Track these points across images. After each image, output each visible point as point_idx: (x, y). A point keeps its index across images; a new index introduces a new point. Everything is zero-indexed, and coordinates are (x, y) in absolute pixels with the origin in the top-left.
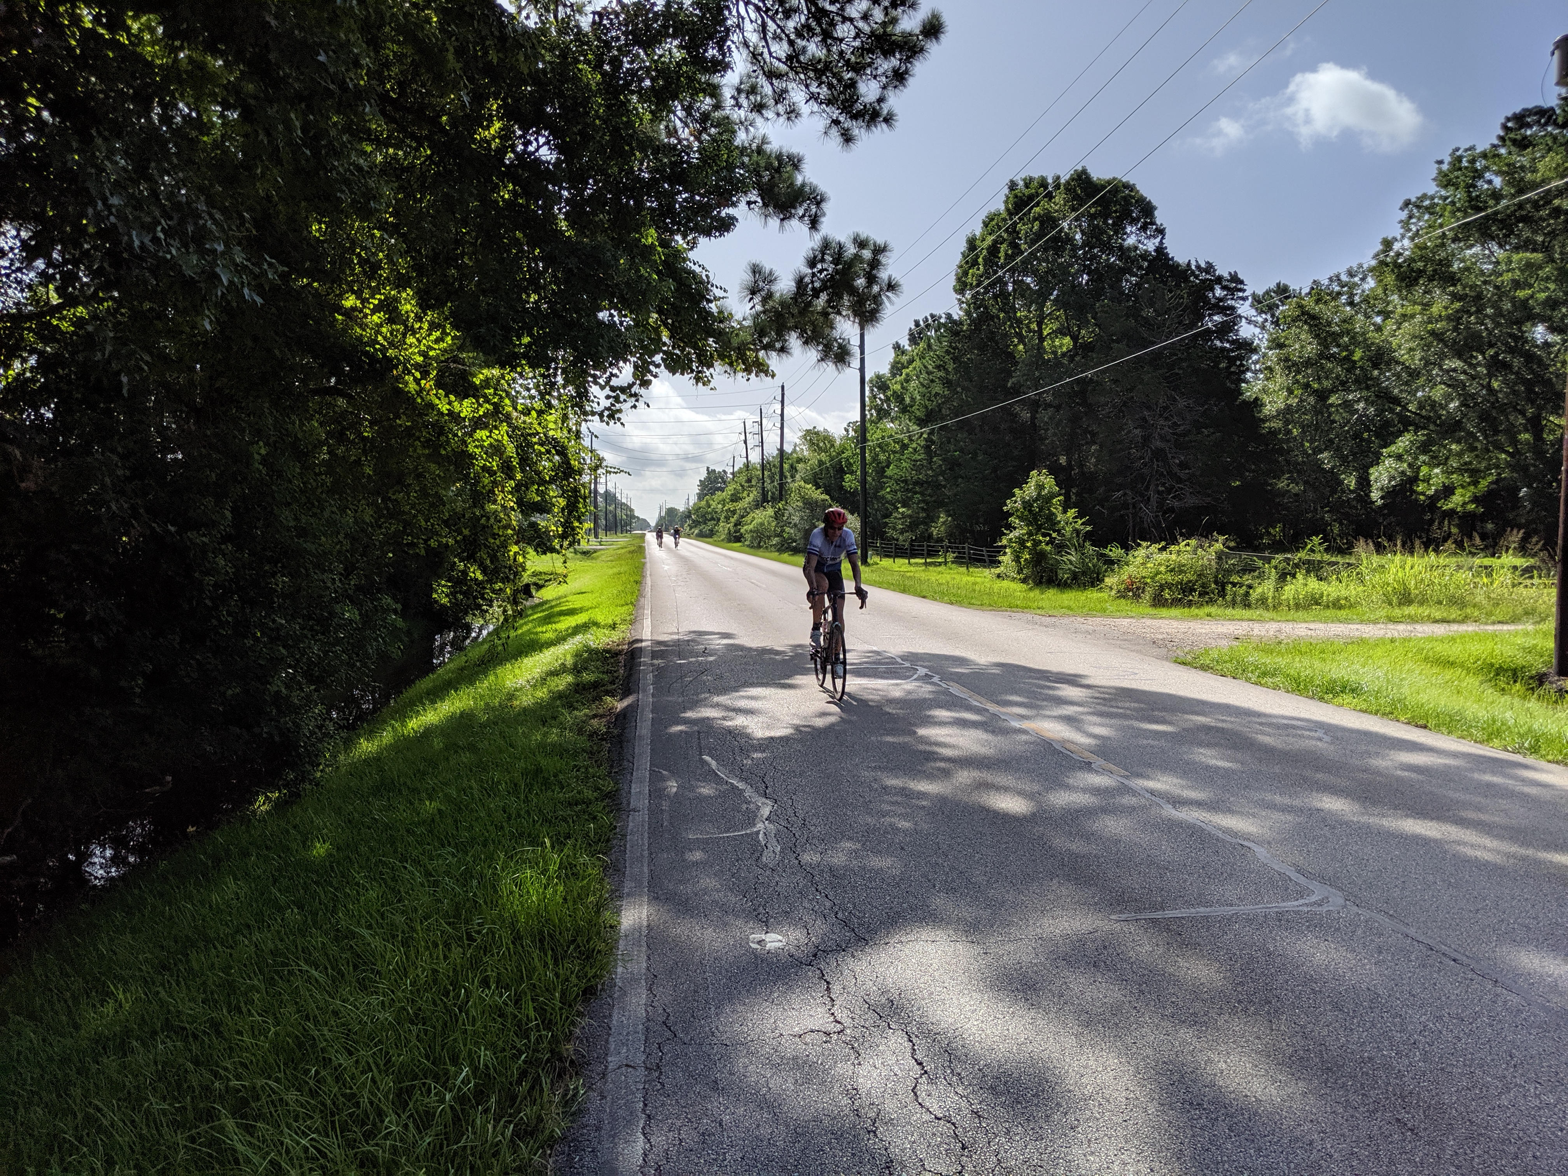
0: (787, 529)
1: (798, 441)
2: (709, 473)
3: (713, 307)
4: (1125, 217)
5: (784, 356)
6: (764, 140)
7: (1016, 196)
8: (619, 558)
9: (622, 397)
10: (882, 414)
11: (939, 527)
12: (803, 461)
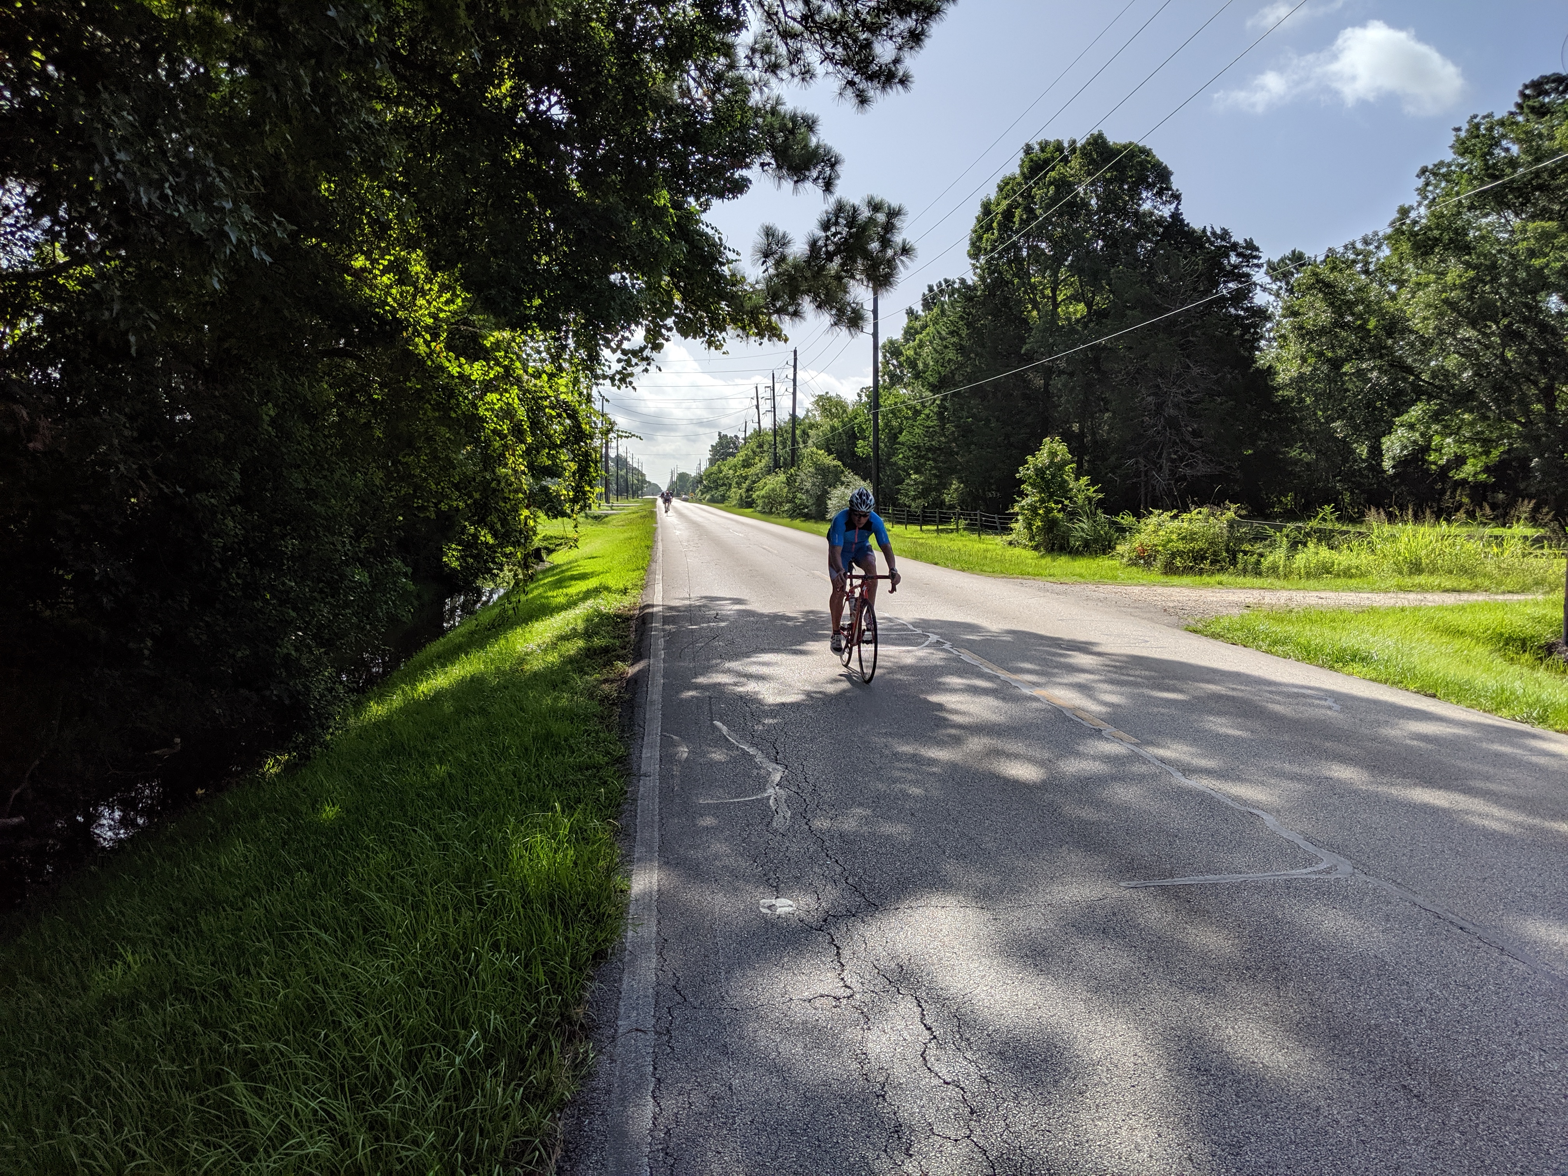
0: (799, 495)
1: (811, 407)
2: (720, 438)
3: (726, 270)
4: (1141, 182)
5: (797, 320)
6: (778, 101)
7: (1031, 160)
8: (631, 522)
9: (634, 361)
10: (896, 379)
11: (950, 494)
12: (815, 426)
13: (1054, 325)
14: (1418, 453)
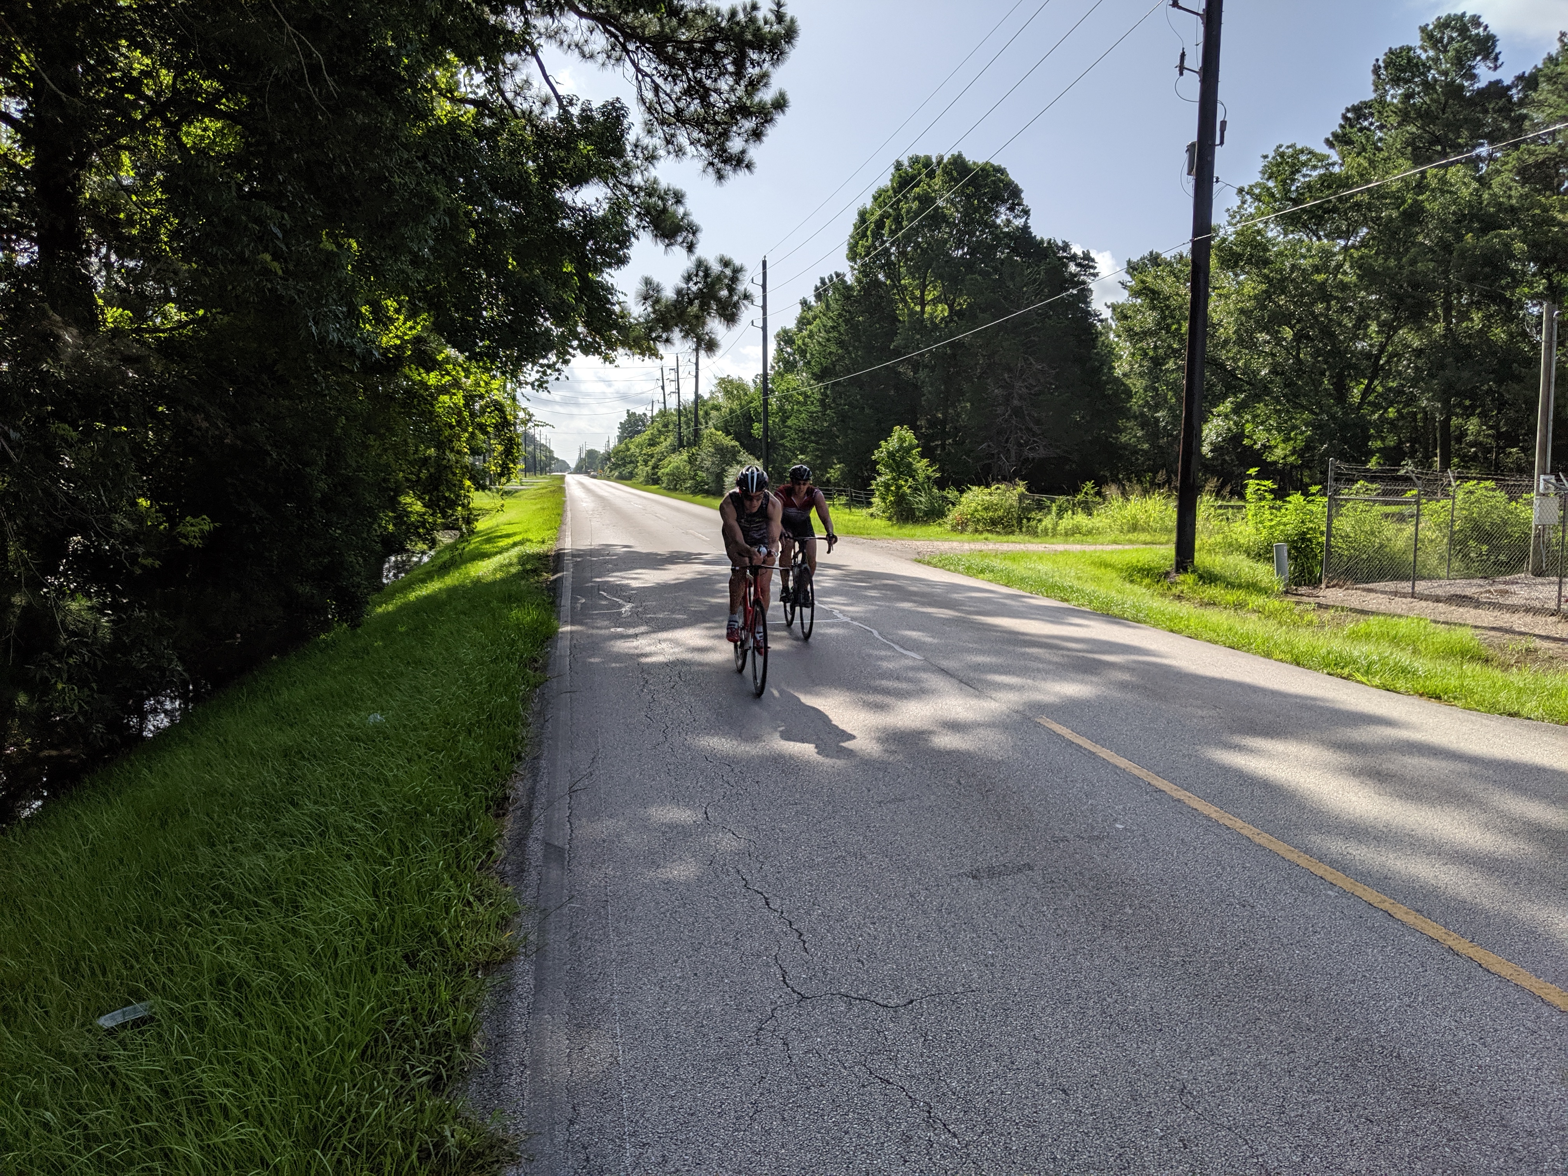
0: (700, 473)
1: (713, 388)
2: (629, 416)
4: (996, 198)
7: (900, 176)
10: (789, 366)
11: (834, 473)
12: (717, 408)
13: (918, 323)
14: (1231, 439)
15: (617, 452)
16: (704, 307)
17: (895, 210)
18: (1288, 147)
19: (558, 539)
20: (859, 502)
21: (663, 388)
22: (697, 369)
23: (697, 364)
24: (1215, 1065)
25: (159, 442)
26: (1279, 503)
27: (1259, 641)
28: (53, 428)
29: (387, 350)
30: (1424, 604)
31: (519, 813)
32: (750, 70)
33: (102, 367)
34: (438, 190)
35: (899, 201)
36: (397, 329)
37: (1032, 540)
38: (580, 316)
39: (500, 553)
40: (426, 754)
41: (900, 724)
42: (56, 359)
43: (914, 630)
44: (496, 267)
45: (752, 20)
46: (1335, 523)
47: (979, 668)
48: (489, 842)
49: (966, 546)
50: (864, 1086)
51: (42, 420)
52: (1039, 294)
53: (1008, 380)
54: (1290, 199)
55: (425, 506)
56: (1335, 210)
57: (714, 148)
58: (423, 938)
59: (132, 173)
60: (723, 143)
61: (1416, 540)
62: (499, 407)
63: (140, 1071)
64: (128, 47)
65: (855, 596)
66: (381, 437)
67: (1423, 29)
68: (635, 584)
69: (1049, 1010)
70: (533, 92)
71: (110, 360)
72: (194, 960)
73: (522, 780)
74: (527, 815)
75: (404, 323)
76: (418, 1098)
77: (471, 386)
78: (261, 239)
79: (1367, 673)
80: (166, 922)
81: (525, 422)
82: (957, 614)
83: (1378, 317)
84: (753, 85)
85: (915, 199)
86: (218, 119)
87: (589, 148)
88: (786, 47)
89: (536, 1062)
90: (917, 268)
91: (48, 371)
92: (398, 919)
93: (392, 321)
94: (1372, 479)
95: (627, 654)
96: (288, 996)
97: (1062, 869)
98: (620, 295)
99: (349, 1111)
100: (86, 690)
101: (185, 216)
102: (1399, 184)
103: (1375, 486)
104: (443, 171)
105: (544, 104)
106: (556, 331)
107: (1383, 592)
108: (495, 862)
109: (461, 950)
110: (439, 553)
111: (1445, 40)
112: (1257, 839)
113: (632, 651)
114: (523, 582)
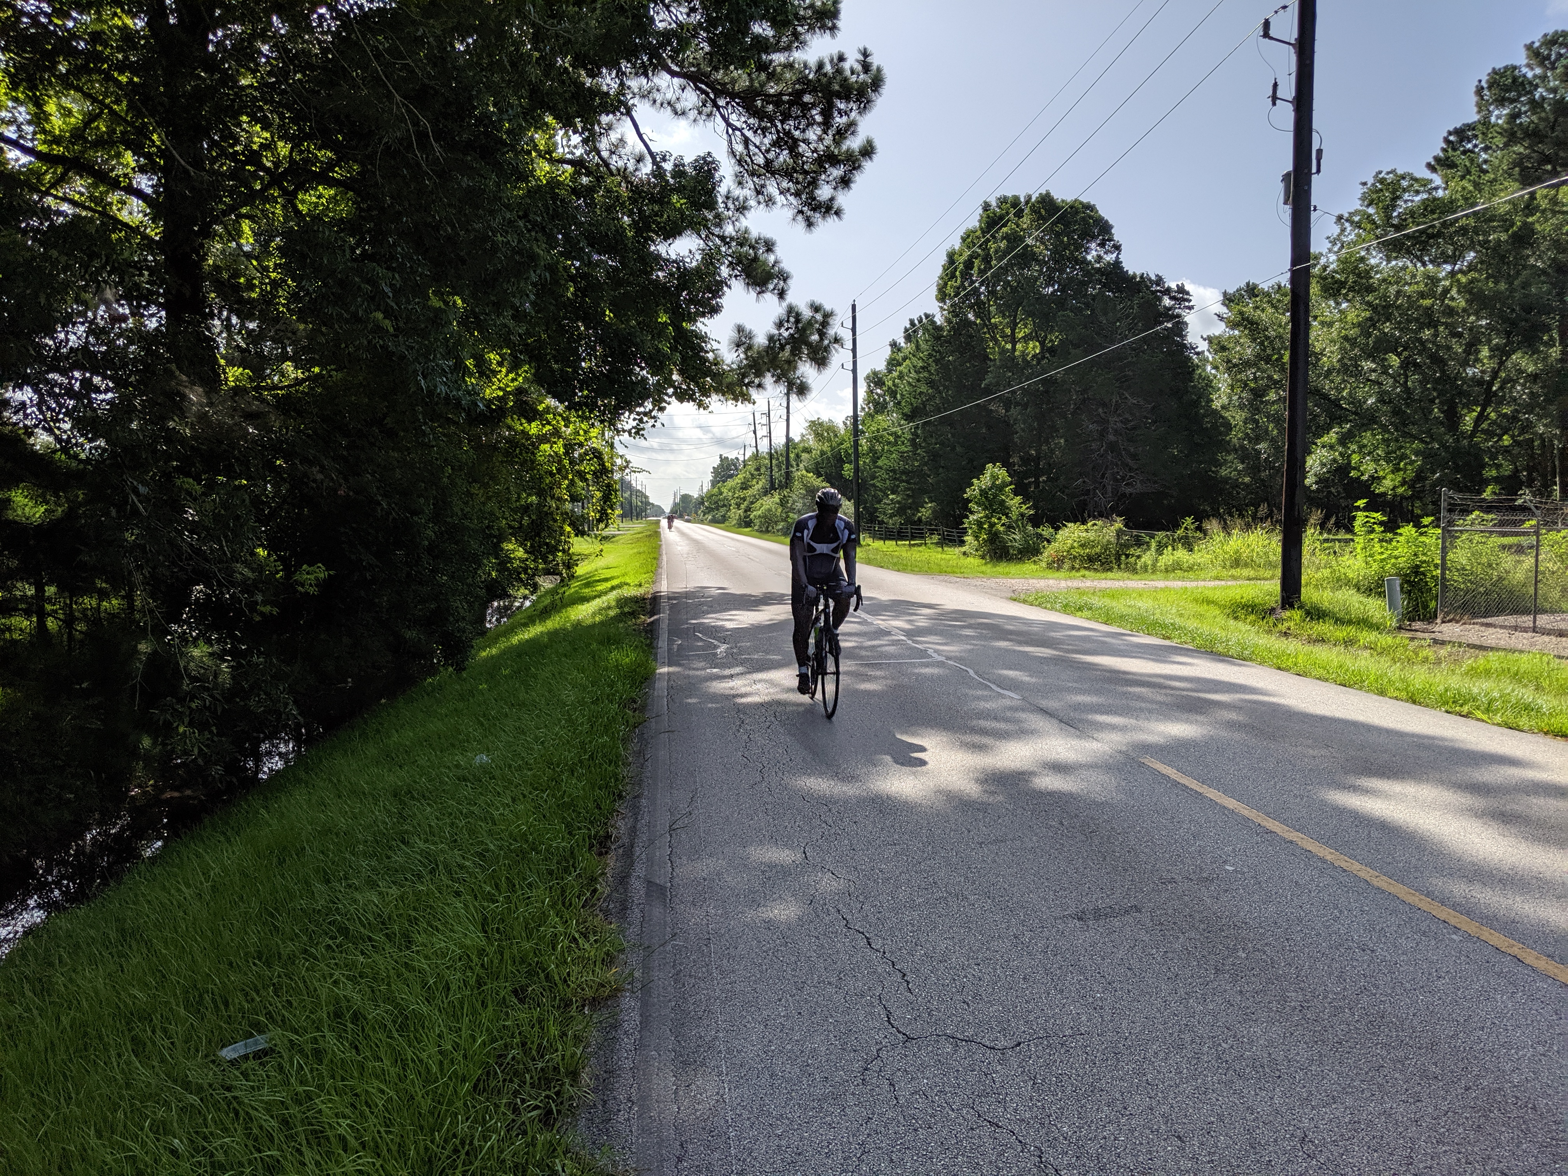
1: (804, 432)
2: (722, 460)
6: (747, 230)
7: (988, 217)
10: (879, 407)
11: (926, 512)
12: (807, 450)
13: (1010, 362)
14: (1337, 470)
15: (710, 496)
16: (796, 352)
17: (983, 250)
18: (1388, 173)
19: (654, 582)
20: (951, 541)
21: (755, 432)
22: (788, 412)
23: (788, 408)
24: (1338, 1114)
25: (277, 493)
26: (1389, 535)
27: (1372, 678)
28: (178, 482)
29: (490, 401)
30: (1546, 638)
31: (621, 851)
32: (838, 119)
33: (225, 423)
34: (538, 247)
35: (988, 241)
36: (500, 381)
37: (1131, 576)
38: (675, 364)
39: (599, 596)
40: (530, 793)
41: (999, 764)
42: (183, 416)
43: (1010, 669)
44: (593, 319)
45: (839, 71)
46: (1450, 556)
47: (1078, 707)
48: (593, 880)
49: (1063, 584)
50: (972, 1129)
51: (168, 476)
52: (1132, 329)
53: (1103, 415)
54: (1393, 226)
55: (526, 552)
56: (1439, 234)
57: (804, 197)
58: (530, 974)
59: (251, 240)
60: (812, 191)
61: (1536, 572)
62: (597, 455)
63: (262, 1101)
64: (249, 122)
65: (950, 635)
66: (486, 486)
67: (1529, 47)
68: (729, 625)
69: (1162, 1055)
70: (628, 149)
71: (233, 417)
72: (313, 993)
73: (623, 819)
74: (629, 854)
75: (507, 375)
76: (530, 1133)
77: (570, 434)
78: (372, 298)
79: (1487, 710)
80: (285, 957)
81: (622, 469)
82: (1055, 652)
83: (1489, 341)
84: (841, 134)
85: (1003, 238)
86: (331, 187)
87: (682, 201)
88: (873, 96)
89: (643, 1098)
90: (1007, 306)
91: (174, 428)
92: (506, 955)
93: (495, 373)
94: (1488, 509)
95: (722, 695)
96: (402, 1028)
97: (1170, 911)
98: (713, 343)
99: (463, 1143)
100: (206, 733)
101: (302, 279)
102: (1508, 207)
103: (1491, 516)
104: (543, 229)
105: (638, 161)
106: (652, 380)
107: (1502, 627)
108: (599, 899)
109: (568, 986)
110: (539, 597)
111: (1553, 57)
112: (1375, 882)
113: (727, 692)
114: (621, 625)
